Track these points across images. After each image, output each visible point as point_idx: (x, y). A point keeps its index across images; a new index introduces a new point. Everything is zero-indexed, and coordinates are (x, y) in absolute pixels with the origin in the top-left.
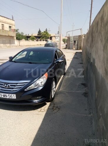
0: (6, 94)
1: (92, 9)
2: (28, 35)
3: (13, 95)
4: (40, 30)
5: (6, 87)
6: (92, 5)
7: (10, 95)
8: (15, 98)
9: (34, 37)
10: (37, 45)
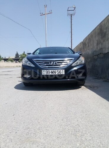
0: (55, 71)
1: (72, 30)
2: (5, 58)
3: (62, 70)
4: (17, 53)
5: (53, 64)
6: (71, 27)
7: (59, 70)
8: (64, 73)
9: (12, 59)
10: (17, 66)
